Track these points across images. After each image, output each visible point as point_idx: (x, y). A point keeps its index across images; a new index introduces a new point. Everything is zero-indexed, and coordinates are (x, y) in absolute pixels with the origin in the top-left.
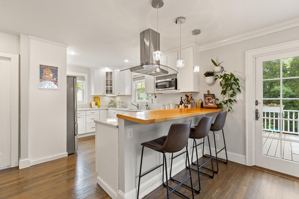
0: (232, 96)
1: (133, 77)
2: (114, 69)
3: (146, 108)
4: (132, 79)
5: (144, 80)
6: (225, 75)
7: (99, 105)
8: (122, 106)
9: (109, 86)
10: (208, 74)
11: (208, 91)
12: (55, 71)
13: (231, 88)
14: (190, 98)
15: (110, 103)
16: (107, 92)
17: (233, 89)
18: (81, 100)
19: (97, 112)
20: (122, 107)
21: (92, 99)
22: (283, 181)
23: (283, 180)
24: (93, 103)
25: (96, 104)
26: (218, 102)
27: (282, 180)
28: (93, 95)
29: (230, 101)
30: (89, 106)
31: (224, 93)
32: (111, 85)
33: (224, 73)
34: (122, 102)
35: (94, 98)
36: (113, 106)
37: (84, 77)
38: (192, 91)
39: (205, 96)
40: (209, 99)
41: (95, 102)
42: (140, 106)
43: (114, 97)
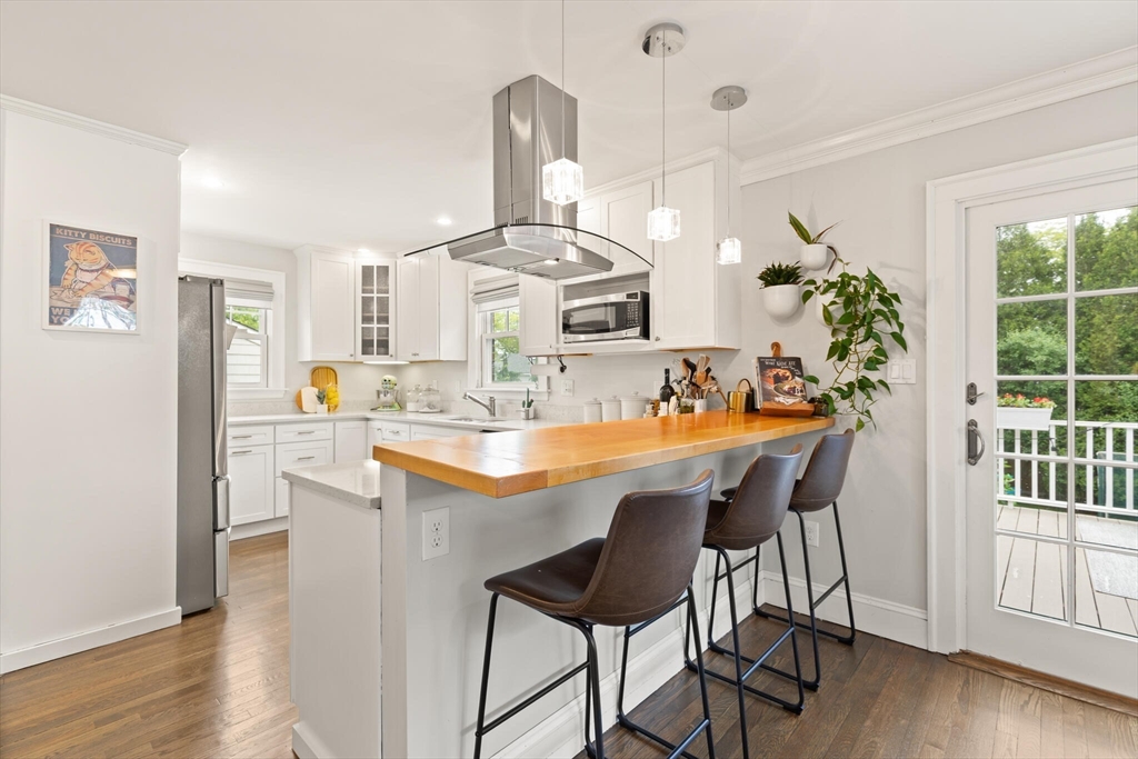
0: (872, 364)
1: (471, 287)
2: (394, 255)
3: (523, 415)
4: (470, 296)
5: (515, 301)
6: (846, 280)
7: (334, 401)
8: (429, 406)
9: (375, 325)
10: (777, 276)
11: (776, 346)
12: (122, 251)
13: (869, 335)
14: (700, 371)
15: (379, 393)
16: (367, 347)
17: (878, 338)
18: (257, 379)
19: (324, 431)
20: (427, 409)
21: (306, 376)
22: (1084, 719)
23: (1081, 713)
24: (309, 394)
25: (319, 397)
26: (816, 391)
27: (1077, 714)
28: (309, 360)
29: (864, 384)
30: (291, 406)
31: (840, 351)
32: (385, 319)
33: (839, 269)
34: (429, 390)
35: (314, 371)
36: (391, 407)
37: (270, 285)
38: (711, 343)
39: (763, 365)
40: (778, 379)
41: (316, 390)
42: (502, 406)
43: (395, 369)
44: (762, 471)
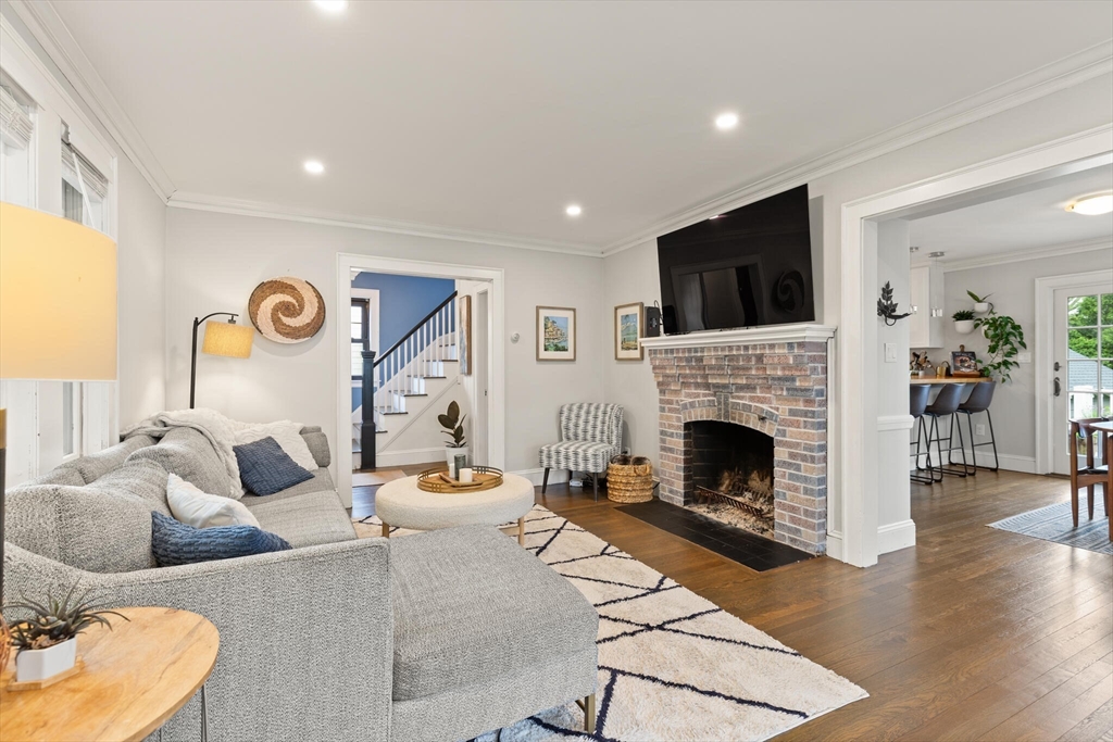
0: (1009, 354)
6: (995, 320)
10: (961, 316)
11: (962, 347)
13: (1007, 342)
14: (922, 358)
17: (1011, 344)
26: (980, 366)
29: (1006, 363)
31: (992, 349)
33: (992, 316)
38: (928, 346)
39: (955, 355)
40: (962, 361)
44: (947, 390)
